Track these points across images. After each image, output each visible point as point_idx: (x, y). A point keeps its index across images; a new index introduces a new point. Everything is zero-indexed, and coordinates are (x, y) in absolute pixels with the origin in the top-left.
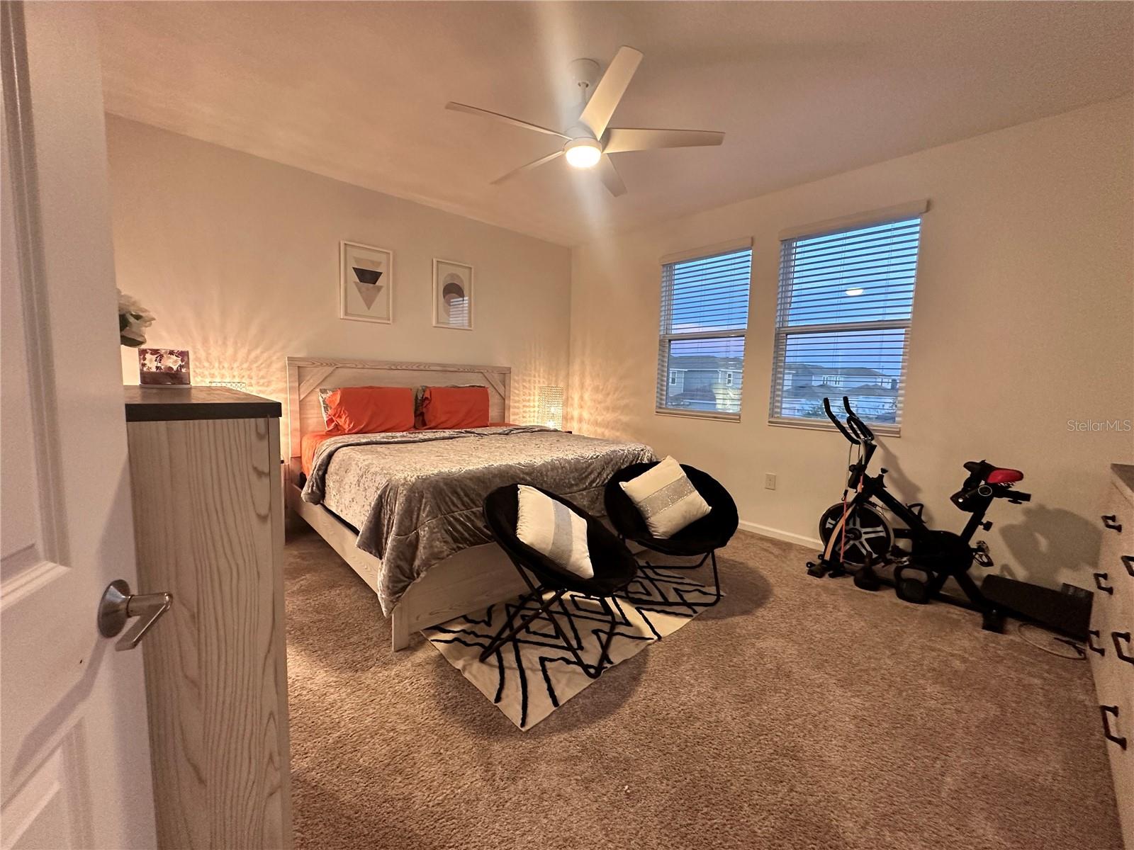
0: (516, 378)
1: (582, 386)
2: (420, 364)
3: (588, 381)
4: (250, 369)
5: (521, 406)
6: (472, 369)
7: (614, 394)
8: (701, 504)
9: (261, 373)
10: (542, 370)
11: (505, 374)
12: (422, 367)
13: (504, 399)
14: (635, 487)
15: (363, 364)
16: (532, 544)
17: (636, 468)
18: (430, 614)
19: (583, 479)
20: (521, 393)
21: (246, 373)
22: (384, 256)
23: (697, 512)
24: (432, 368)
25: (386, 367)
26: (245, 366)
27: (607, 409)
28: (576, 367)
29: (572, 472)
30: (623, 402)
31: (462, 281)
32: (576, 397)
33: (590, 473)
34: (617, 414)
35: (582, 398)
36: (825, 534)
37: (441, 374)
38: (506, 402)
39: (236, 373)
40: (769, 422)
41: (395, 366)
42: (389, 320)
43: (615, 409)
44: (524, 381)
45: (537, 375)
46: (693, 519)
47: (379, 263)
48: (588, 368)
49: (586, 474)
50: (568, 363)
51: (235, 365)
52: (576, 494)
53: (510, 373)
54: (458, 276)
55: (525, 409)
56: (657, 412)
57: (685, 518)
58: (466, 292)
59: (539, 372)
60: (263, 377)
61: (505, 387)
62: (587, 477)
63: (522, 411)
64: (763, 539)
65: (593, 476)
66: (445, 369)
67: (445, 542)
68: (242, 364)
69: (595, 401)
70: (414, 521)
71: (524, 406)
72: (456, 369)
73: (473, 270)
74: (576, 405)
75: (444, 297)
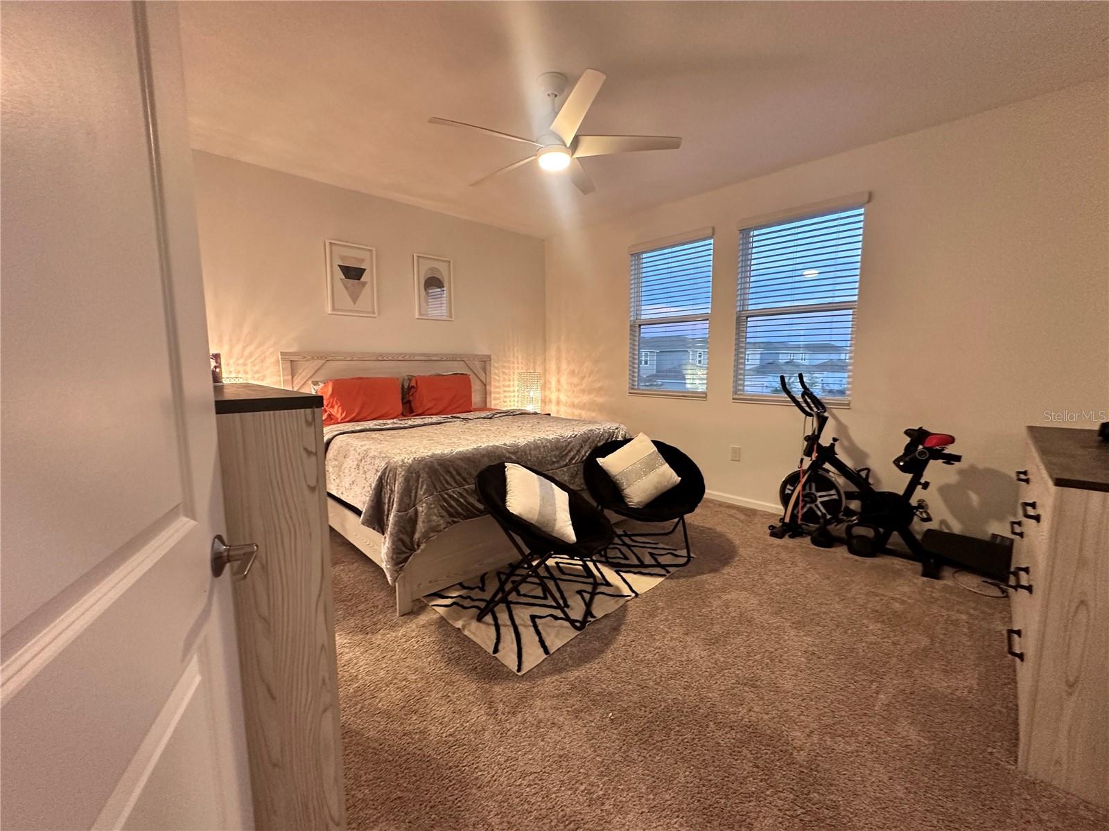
0: (496, 365)
1: (559, 370)
2: (405, 355)
3: (564, 366)
4: (245, 365)
5: (501, 391)
6: (454, 358)
7: (589, 376)
8: (672, 475)
9: (256, 368)
10: (520, 357)
11: (485, 361)
12: (407, 358)
13: (485, 385)
14: (611, 463)
15: (351, 357)
16: (520, 514)
17: (612, 445)
18: (430, 582)
19: (563, 456)
20: (501, 379)
21: (241, 369)
22: (368, 253)
23: (668, 482)
24: (417, 358)
25: (374, 358)
26: (241, 361)
27: (583, 391)
28: (552, 352)
29: (553, 451)
30: (598, 385)
31: (443, 278)
32: (553, 380)
33: (570, 451)
34: (592, 396)
35: (559, 381)
36: (785, 499)
37: (424, 364)
38: (488, 387)
39: (232, 369)
40: (734, 399)
41: (380, 358)
42: (374, 313)
43: (590, 391)
44: (504, 367)
45: (516, 362)
46: (665, 490)
47: (363, 260)
48: (564, 354)
49: (566, 451)
50: (545, 349)
51: (231, 361)
52: (558, 471)
53: (490, 360)
54: (438, 270)
55: (505, 394)
56: (630, 393)
57: (656, 488)
58: (446, 284)
59: (517, 358)
60: (257, 372)
61: (486, 374)
62: (566, 455)
63: (502, 396)
64: (730, 506)
65: (572, 454)
66: (429, 359)
67: (441, 516)
68: (238, 359)
69: (571, 384)
70: (413, 498)
71: (504, 391)
72: (439, 359)
73: (452, 263)
74: (554, 389)
75: (425, 290)
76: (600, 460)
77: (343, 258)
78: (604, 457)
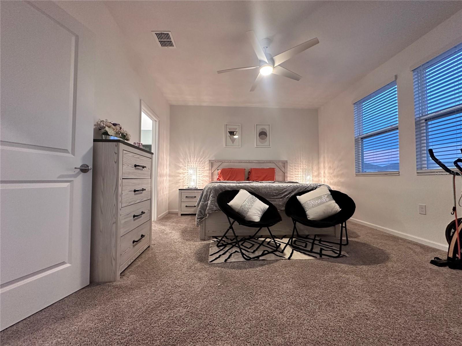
0: (291, 165)
1: (324, 167)
2: (249, 161)
3: (326, 165)
4: (200, 164)
5: (294, 176)
6: (270, 162)
7: (337, 169)
9: (203, 165)
10: (304, 161)
11: (285, 164)
12: (250, 162)
13: (285, 173)
15: (230, 161)
18: (213, 231)
20: (294, 171)
21: (199, 165)
22: (238, 126)
24: (254, 162)
25: (238, 162)
26: (199, 163)
27: (334, 176)
28: (322, 159)
30: (341, 172)
31: (267, 132)
32: (322, 172)
34: (338, 179)
35: (324, 172)
36: (449, 238)
37: (257, 164)
38: (285, 174)
39: (197, 165)
40: (418, 173)
41: (241, 162)
42: (239, 146)
43: (337, 176)
44: (295, 166)
45: (302, 164)
47: (236, 129)
48: (326, 159)
50: (319, 158)
51: (197, 163)
53: (287, 163)
54: (264, 129)
55: (296, 178)
56: (356, 175)
58: (268, 134)
59: (303, 162)
60: (203, 166)
61: (285, 169)
63: (294, 178)
66: (259, 162)
67: (216, 206)
68: (198, 162)
69: (329, 173)
70: (208, 198)
72: (263, 162)
73: (270, 125)
74: (322, 176)
75: (259, 136)
76: (298, 197)
77: (230, 129)
78: (300, 196)
